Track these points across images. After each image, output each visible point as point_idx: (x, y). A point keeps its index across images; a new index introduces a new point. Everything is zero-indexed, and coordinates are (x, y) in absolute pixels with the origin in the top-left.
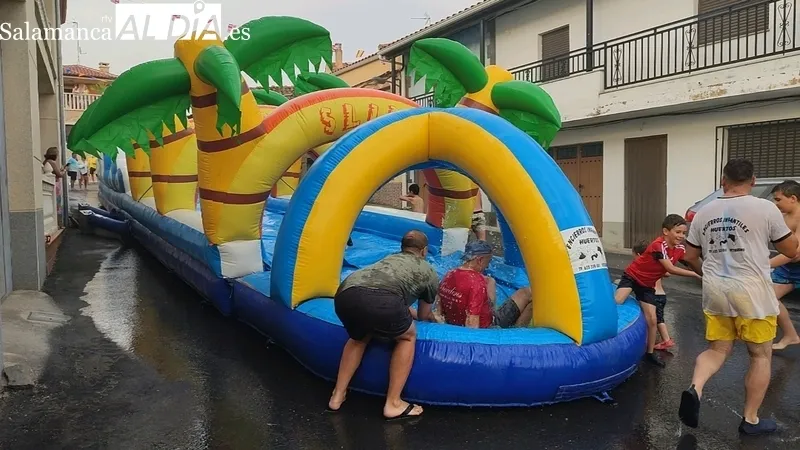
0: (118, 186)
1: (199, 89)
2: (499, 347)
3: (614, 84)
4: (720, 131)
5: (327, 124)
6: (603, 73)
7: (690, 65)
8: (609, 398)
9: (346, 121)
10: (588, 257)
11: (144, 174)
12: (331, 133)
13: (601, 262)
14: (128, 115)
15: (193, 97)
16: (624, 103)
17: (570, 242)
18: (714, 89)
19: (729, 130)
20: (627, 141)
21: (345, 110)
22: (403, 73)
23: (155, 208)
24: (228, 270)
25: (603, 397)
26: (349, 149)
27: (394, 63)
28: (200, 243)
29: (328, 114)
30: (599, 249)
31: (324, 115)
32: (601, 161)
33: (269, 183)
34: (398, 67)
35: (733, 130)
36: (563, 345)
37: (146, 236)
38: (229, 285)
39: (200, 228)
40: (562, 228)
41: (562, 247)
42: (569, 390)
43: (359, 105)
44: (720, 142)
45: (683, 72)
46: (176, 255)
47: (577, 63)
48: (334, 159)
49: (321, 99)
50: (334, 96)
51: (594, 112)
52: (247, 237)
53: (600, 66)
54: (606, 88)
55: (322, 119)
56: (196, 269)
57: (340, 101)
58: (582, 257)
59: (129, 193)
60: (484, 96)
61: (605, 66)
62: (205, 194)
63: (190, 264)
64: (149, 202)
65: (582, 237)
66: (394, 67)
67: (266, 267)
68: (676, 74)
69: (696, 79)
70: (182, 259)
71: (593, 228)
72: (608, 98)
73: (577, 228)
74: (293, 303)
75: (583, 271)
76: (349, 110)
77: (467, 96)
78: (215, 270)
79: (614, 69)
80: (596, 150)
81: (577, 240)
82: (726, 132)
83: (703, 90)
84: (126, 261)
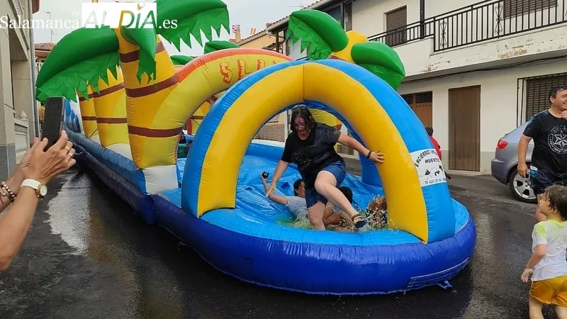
0: (76, 128)
1: (125, 48)
2: (362, 247)
3: (441, 48)
4: (521, 81)
5: (226, 75)
6: (433, 40)
7: (498, 33)
8: (450, 285)
9: (240, 72)
10: (432, 173)
11: (92, 119)
12: (229, 82)
13: (441, 178)
14: (71, 69)
15: (121, 54)
16: (449, 62)
17: (417, 161)
18: (517, 50)
19: (527, 81)
20: (451, 91)
21: (239, 64)
22: (284, 44)
23: (99, 143)
24: (151, 188)
25: (445, 285)
26: (242, 92)
27: (278, 37)
28: (130, 168)
29: (226, 68)
30: (440, 167)
31: (224, 68)
32: (431, 106)
33: (182, 121)
34: (280, 40)
35: (529, 81)
36: (412, 245)
37: (94, 164)
38: (151, 199)
39: (130, 157)
40: (411, 151)
41: (411, 166)
42: (417, 280)
43: (250, 61)
44: (520, 90)
45: (493, 38)
46: (114, 178)
47: (413, 33)
48: (230, 100)
49: (221, 56)
50: (231, 54)
51: (426, 69)
52: (166, 163)
53: (430, 35)
54: (435, 51)
55: (222, 71)
56: (128, 188)
57: (236, 57)
58: (428, 173)
59: (83, 133)
60: (345, 54)
61: (434, 34)
62: (133, 130)
63: (124, 185)
64: (96, 139)
65: (426, 157)
66: (277, 40)
67: (180, 185)
68: (488, 39)
69: (502, 43)
70: (118, 181)
71: (435, 150)
72: (436, 58)
73: (423, 151)
74: (199, 213)
75: (429, 184)
76: (242, 64)
77: (333, 54)
78: (141, 189)
79: (441, 37)
80: (427, 98)
81: (423, 160)
82: (525, 82)
83: (508, 51)
84: (79, 183)
